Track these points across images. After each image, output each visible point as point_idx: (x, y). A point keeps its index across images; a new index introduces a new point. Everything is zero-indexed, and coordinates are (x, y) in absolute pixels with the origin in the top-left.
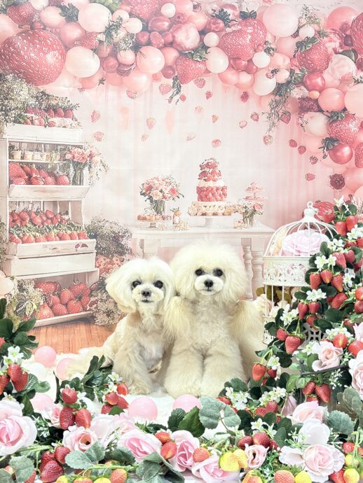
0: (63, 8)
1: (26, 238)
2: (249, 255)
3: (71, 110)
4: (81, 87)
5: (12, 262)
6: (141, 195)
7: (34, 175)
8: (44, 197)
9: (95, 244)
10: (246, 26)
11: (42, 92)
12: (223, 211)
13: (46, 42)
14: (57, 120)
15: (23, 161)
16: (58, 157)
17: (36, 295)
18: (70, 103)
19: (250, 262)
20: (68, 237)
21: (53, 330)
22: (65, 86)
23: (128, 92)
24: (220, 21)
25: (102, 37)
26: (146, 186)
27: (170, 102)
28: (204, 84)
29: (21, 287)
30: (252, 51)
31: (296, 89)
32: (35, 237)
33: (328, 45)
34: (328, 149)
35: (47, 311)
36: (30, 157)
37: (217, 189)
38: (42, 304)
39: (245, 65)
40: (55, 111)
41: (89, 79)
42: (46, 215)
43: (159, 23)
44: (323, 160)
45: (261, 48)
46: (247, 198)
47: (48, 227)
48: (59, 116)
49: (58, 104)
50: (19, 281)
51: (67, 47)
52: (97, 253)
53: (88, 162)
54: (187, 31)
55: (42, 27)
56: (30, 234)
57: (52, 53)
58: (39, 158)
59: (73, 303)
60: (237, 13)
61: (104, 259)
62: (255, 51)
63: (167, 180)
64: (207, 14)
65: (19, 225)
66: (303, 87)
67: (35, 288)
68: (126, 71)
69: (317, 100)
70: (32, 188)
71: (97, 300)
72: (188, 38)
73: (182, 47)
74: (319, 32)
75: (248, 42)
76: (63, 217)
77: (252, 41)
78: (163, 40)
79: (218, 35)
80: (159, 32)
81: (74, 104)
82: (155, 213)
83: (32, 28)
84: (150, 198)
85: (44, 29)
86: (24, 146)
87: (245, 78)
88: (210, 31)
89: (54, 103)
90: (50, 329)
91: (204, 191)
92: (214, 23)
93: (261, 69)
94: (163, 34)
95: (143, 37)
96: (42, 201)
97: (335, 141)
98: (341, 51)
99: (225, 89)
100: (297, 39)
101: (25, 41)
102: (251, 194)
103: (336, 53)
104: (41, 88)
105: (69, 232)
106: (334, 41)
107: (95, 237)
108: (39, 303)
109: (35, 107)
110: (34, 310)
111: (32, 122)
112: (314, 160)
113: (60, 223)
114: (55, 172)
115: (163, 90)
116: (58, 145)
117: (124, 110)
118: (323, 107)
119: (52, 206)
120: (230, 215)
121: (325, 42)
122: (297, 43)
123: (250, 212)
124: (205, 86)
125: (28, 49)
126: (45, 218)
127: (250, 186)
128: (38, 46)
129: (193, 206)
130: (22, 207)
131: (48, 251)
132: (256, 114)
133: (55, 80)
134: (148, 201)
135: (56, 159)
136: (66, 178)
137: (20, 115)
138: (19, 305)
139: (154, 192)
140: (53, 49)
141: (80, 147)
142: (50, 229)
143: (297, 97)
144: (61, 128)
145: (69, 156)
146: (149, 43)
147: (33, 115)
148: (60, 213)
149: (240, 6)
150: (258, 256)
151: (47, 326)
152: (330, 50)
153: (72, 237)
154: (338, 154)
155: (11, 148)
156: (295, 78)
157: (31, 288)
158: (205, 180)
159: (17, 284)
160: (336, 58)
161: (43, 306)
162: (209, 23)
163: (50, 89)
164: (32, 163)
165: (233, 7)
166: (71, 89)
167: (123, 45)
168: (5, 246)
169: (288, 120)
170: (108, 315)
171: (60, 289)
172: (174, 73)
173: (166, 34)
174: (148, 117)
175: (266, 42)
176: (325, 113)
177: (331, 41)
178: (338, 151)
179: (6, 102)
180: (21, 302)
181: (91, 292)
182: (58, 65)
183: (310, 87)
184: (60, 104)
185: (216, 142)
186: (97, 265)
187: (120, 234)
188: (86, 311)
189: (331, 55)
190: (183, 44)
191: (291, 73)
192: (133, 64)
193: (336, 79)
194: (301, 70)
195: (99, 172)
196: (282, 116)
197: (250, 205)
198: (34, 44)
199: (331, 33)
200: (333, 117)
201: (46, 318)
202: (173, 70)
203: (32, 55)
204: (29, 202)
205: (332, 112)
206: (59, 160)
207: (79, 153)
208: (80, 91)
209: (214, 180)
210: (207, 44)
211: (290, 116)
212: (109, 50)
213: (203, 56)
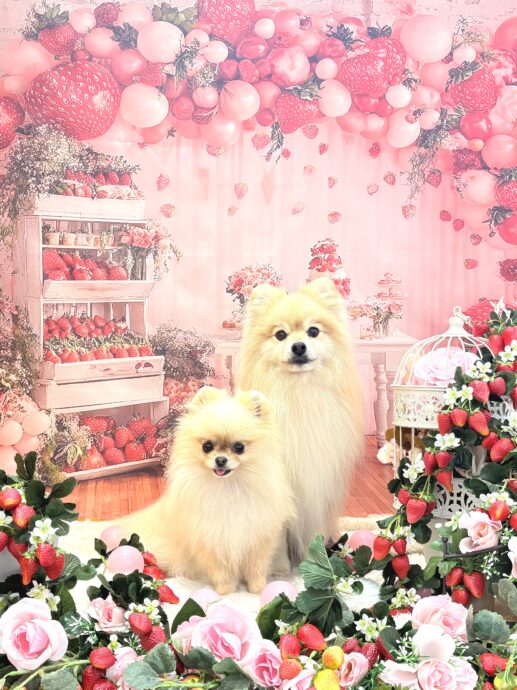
0: (116, 30)
1: (67, 355)
2: (383, 377)
3: (129, 174)
4: (142, 141)
5: (48, 389)
6: (228, 292)
7: (78, 267)
8: (91, 298)
9: (163, 362)
10: (378, 49)
11: (88, 150)
13: (91, 77)
14: (109, 188)
15: (61, 247)
16: (111, 241)
17: (81, 435)
18: (128, 164)
19: (384, 387)
20: (126, 353)
21: (106, 484)
22: (120, 141)
23: (209, 147)
24: (339, 42)
25: (171, 69)
26: (234, 280)
27: (268, 159)
28: (316, 133)
29: (60, 426)
30: (384, 85)
31: (449, 138)
32: (79, 353)
33: (496, 72)
34: (496, 221)
35: (96, 458)
36: (74, 241)
38: (89, 447)
39: (375, 105)
40: (106, 175)
41: (154, 129)
42: (94, 323)
43: (253, 47)
44: (489, 239)
45: (398, 79)
46: (379, 295)
47: (97, 339)
48: (113, 182)
49: (110, 166)
50: (57, 416)
51: (121, 84)
52: (166, 376)
53: (153, 247)
54: (292, 57)
55: (87, 57)
56: (73, 350)
57: (100, 94)
58: (85, 242)
59: (133, 446)
60: (364, 29)
61: (177, 385)
62: (390, 83)
63: (264, 271)
64: (321, 33)
65: (57, 337)
66: (459, 135)
67: (80, 425)
68: (203, 118)
69: (480, 152)
70: (75, 285)
72: (294, 67)
73: (284, 82)
74: (482, 55)
75: (379, 71)
76: (118, 325)
77: (385, 70)
78: (257, 72)
79: (337, 63)
80: (252, 60)
81: (133, 165)
83: (73, 59)
84: (240, 296)
85: (90, 59)
86: (64, 226)
87: (376, 123)
88: (324, 56)
89: (104, 164)
90: (101, 484)
92: (331, 46)
93: (399, 109)
94: (258, 63)
95: (229, 67)
96: (89, 302)
97: (507, 211)
98: (514, 80)
99: (347, 140)
100: (451, 66)
101: (63, 78)
102: (386, 290)
103: (508, 83)
104: (87, 144)
105: (127, 346)
106: (505, 67)
107: (162, 352)
108: (85, 447)
109: (78, 171)
110: (80, 458)
111: (75, 192)
112: (477, 239)
113: (113, 333)
114: (107, 262)
115: (259, 143)
116: (110, 224)
117: (203, 173)
118: (489, 165)
119: (102, 312)
120: (355, 319)
121: (492, 69)
122: (451, 71)
123: (384, 315)
124: (317, 137)
125: (68, 88)
126: (93, 327)
127: (384, 278)
128: (81, 84)
130: (61, 312)
131: (97, 372)
132: (391, 175)
133: (105, 132)
134: (238, 301)
135: (108, 244)
136: (122, 271)
137: (57, 183)
138: (57, 449)
139: (245, 288)
140: (103, 89)
141: (141, 226)
142: (100, 343)
143: (451, 148)
144: (115, 200)
145: (125, 239)
146: (238, 77)
147: (76, 182)
148: (114, 320)
149: (368, 20)
150: (395, 378)
151: (97, 479)
153: (131, 353)
154: (512, 230)
155: (46, 228)
156: (447, 122)
157: (73, 425)
158: (319, 270)
159: (54, 420)
160: (507, 91)
161: (92, 451)
162: (322, 45)
163: (99, 144)
164: (74, 250)
165: (357, 22)
166: (129, 144)
167: (200, 80)
168: (37, 367)
169: (437, 183)
171: (115, 427)
172: (274, 118)
173: (262, 64)
174: (238, 182)
175: (405, 71)
176: (492, 171)
177: (500, 66)
178: (511, 226)
179: (38, 164)
180: (60, 444)
181: (158, 430)
182: (109, 110)
183: (469, 135)
184: (113, 166)
185: (334, 216)
186: (167, 393)
187: (198, 348)
188: (151, 457)
189: (500, 86)
190: (286, 76)
191: (441, 114)
192: (214, 108)
193: (507, 122)
194: (456, 110)
195: (168, 261)
196: (429, 176)
197: (383, 305)
198: (76, 81)
199: (500, 55)
200: (503, 177)
201: (95, 467)
202: (272, 114)
203: (74, 97)
204: (71, 305)
205: (502, 169)
206: (113, 245)
207: (140, 234)
208: (141, 147)
209: (332, 271)
210: (320, 76)
211: (440, 177)
212: (180, 87)
213: (314, 93)
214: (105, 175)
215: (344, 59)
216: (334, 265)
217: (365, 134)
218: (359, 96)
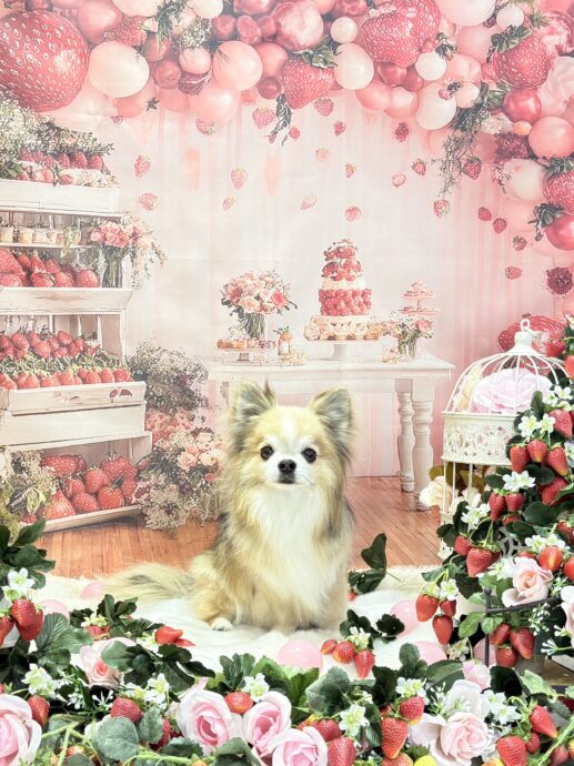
1: (24, 379)
2: (409, 408)
3: (100, 154)
4: (116, 115)
5: (1, 421)
6: (223, 304)
7: (37, 270)
8: (53, 308)
9: (144, 390)
10: (404, 5)
11: (48, 124)
12: (364, 333)
13: (52, 32)
14: (75, 173)
15: (16, 245)
16: (78, 238)
17: (43, 475)
18: (98, 142)
19: (409, 419)
20: (97, 378)
21: (75, 537)
22: (88, 113)
23: (199, 122)
25: (152, 25)
26: (231, 289)
27: (271, 140)
28: (332, 105)
29: (18, 466)
30: (414, 52)
31: (491, 119)
32: (39, 377)
33: (547, 39)
34: (544, 224)
35: (63, 505)
36: (29, 238)
37: (355, 294)
38: (54, 492)
39: (402, 77)
40: (69, 155)
41: (130, 100)
42: (58, 339)
43: (254, 1)
44: (535, 243)
45: (430, 45)
46: (406, 310)
47: (62, 360)
48: (80, 166)
49: (75, 145)
50: (13, 455)
51: (91, 41)
52: (148, 406)
53: (130, 246)
54: (302, 17)
55: (46, 6)
56: (32, 373)
57: (63, 53)
58: (45, 239)
59: (108, 491)
61: (161, 417)
62: (420, 51)
63: (270, 279)
65: (12, 357)
66: (502, 116)
67: (41, 465)
68: (192, 87)
69: (527, 137)
70: (33, 293)
71: (149, 487)
72: (304, 26)
73: (292, 44)
74: (531, 18)
75: (408, 34)
76: (88, 343)
77: (415, 33)
78: (259, 31)
79: (356, 22)
80: (253, 17)
81: (104, 144)
82: (248, 337)
83: (28, 8)
84: (239, 310)
85: (49, 9)
86: (19, 218)
87: (403, 99)
88: (341, 14)
89: (69, 142)
90: (69, 536)
91: (331, 297)
92: (349, 2)
93: (431, 82)
94: (260, 20)
95: (224, 25)
96: (51, 315)
97: (556, 209)
98: (569, 50)
99: (368, 118)
100: (494, 30)
101: (16, 31)
103: (562, 53)
104: (47, 116)
105: (99, 369)
106: (558, 33)
107: (144, 377)
108: (49, 492)
109: (36, 150)
110: (42, 503)
111: (31, 176)
112: (520, 243)
113: (82, 353)
114: (74, 265)
115: (261, 119)
116: (76, 216)
117: (192, 155)
118: (537, 151)
119: (68, 325)
120: (376, 338)
121: (542, 36)
122: (492, 37)
123: (410, 334)
124: (332, 113)
126: (56, 345)
127: (411, 289)
128: (39, 40)
129: (314, 324)
130: (16, 326)
131: (62, 401)
132: (422, 163)
133: (70, 102)
134: (236, 315)
135: (74, 241)
136: (93, 276)
137: (10, 164)
138: (15, 494)
139: (245, 299)
140: (67, 47)
141: (116, 220)
142: (65, 365)
143: (493, 132)
144: (82, 188)
145: (96, 236)
146: (235, 36)
147: (33, 164)
148: (83, 337)
150: (424, 410)
151: (64, 531)
152: (551, 49)
153: (103, 378)
154: (562, 232)
156: (488, 100)
157: (34, 466)
158: (334, 278)
159: (10, 459)
160: (561, 63)
161: (57, 497)
163: (61, 117)
164: (32, 249)
166: (99, 118)
167: (189, 39)
169: (477, 173)
170: (169, 512)
171: (85, 468)
172: (279, 89)
173: (267, 20)
174: (235, 167)
175: (439, 36)
176: (540, 161)
177: (552, 32)
178: (561, 227)
180: (19, 489)
181: (139, 471)
182: (74, 74)
183: (515, 116)
184: (80, 145)
185: (353, 212)
186: (149, 427)
187: (188, 373)
188: (130, 505)
189: (553, 57)
190: (295, 37)
191: (481, 90)
192: (207, 73)
193: (559, 101)
194: (499, 85)
195: (150, 265)
196: (466, 165)
197: (410, 321)
198: (32, 35)
199: (552, 18)
200: (554, 168)
201: (62, 516)
202: (278, 84)
203: (29, 56)
204: (28, 317)
205: (552, 159)
206: (80, 244)
207: (113, 231)
208: (115, 122)
209: (349, 279)
210: (335, 39)
211: (479, 166)
212: (164, 47)
213: (329, 60)
214: (71, 156)
215: (365, 18)
216: (352, 273)
217: (389, 112)
218: (384, 65)
